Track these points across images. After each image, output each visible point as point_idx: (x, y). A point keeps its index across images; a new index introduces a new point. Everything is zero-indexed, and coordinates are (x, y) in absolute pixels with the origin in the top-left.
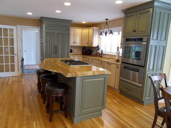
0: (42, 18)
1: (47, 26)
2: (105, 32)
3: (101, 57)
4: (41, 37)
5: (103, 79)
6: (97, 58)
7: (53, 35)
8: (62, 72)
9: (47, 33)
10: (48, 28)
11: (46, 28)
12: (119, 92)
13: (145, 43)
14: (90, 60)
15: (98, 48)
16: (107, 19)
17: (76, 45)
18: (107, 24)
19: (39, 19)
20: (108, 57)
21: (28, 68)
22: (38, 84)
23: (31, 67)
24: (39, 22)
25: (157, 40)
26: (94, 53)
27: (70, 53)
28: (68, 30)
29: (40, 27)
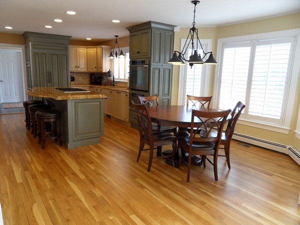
0: (26, 32)
1: (34, 45)
2: (115, 53)
3: (114, 85)
4: (27, 60)
5: (98, 103)
6: (108, 87)
7: (44, 56)
8: (52, 97)
9: (35, 54)
10: (35, 46)
11: (33, 47)
12: (130, 125)
13: (147, 66)
14: (99, 90)
15: (109, 74)
16: (116, 36)
17: (79, 70)
18: (116, 42)
19: (22, 34)
20: (122, 85)
21: (8, 107)
22: (27, 119)
23: (13, 106)
24: (22, 38)
25: (160, 62)
26: (104, 81)
27: (72, 82)
28: (66, 49)
29: (24, 46)
